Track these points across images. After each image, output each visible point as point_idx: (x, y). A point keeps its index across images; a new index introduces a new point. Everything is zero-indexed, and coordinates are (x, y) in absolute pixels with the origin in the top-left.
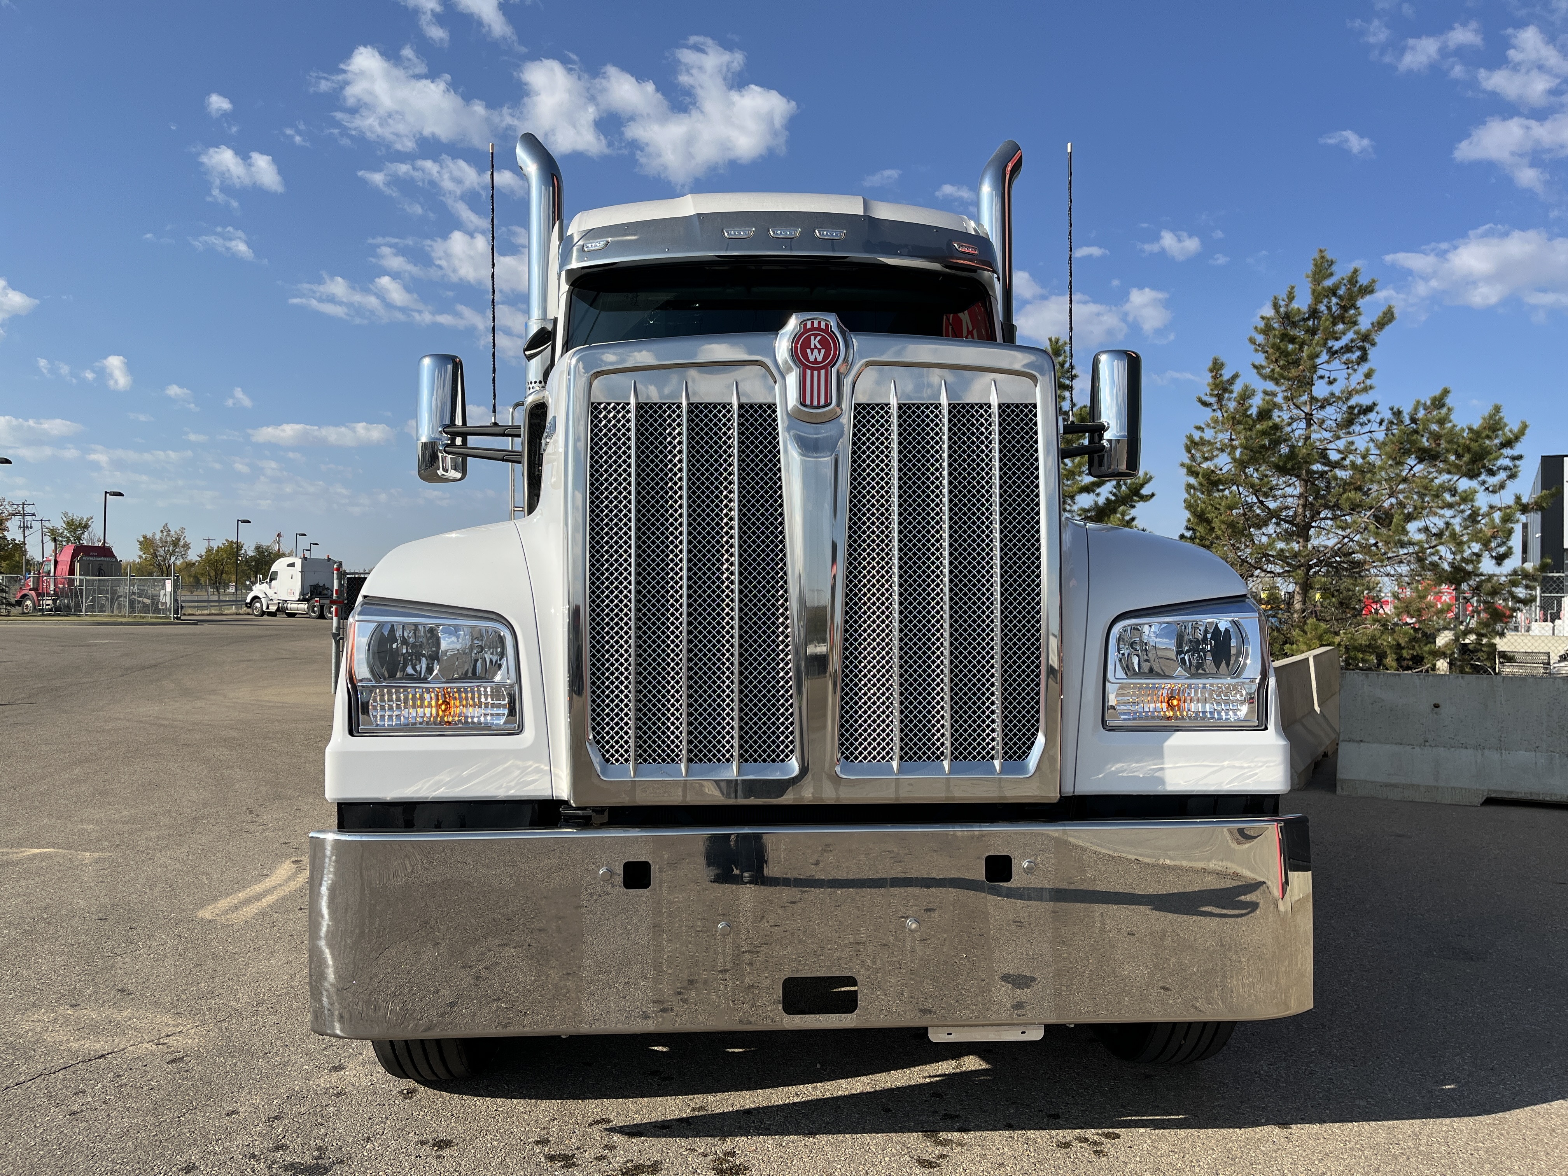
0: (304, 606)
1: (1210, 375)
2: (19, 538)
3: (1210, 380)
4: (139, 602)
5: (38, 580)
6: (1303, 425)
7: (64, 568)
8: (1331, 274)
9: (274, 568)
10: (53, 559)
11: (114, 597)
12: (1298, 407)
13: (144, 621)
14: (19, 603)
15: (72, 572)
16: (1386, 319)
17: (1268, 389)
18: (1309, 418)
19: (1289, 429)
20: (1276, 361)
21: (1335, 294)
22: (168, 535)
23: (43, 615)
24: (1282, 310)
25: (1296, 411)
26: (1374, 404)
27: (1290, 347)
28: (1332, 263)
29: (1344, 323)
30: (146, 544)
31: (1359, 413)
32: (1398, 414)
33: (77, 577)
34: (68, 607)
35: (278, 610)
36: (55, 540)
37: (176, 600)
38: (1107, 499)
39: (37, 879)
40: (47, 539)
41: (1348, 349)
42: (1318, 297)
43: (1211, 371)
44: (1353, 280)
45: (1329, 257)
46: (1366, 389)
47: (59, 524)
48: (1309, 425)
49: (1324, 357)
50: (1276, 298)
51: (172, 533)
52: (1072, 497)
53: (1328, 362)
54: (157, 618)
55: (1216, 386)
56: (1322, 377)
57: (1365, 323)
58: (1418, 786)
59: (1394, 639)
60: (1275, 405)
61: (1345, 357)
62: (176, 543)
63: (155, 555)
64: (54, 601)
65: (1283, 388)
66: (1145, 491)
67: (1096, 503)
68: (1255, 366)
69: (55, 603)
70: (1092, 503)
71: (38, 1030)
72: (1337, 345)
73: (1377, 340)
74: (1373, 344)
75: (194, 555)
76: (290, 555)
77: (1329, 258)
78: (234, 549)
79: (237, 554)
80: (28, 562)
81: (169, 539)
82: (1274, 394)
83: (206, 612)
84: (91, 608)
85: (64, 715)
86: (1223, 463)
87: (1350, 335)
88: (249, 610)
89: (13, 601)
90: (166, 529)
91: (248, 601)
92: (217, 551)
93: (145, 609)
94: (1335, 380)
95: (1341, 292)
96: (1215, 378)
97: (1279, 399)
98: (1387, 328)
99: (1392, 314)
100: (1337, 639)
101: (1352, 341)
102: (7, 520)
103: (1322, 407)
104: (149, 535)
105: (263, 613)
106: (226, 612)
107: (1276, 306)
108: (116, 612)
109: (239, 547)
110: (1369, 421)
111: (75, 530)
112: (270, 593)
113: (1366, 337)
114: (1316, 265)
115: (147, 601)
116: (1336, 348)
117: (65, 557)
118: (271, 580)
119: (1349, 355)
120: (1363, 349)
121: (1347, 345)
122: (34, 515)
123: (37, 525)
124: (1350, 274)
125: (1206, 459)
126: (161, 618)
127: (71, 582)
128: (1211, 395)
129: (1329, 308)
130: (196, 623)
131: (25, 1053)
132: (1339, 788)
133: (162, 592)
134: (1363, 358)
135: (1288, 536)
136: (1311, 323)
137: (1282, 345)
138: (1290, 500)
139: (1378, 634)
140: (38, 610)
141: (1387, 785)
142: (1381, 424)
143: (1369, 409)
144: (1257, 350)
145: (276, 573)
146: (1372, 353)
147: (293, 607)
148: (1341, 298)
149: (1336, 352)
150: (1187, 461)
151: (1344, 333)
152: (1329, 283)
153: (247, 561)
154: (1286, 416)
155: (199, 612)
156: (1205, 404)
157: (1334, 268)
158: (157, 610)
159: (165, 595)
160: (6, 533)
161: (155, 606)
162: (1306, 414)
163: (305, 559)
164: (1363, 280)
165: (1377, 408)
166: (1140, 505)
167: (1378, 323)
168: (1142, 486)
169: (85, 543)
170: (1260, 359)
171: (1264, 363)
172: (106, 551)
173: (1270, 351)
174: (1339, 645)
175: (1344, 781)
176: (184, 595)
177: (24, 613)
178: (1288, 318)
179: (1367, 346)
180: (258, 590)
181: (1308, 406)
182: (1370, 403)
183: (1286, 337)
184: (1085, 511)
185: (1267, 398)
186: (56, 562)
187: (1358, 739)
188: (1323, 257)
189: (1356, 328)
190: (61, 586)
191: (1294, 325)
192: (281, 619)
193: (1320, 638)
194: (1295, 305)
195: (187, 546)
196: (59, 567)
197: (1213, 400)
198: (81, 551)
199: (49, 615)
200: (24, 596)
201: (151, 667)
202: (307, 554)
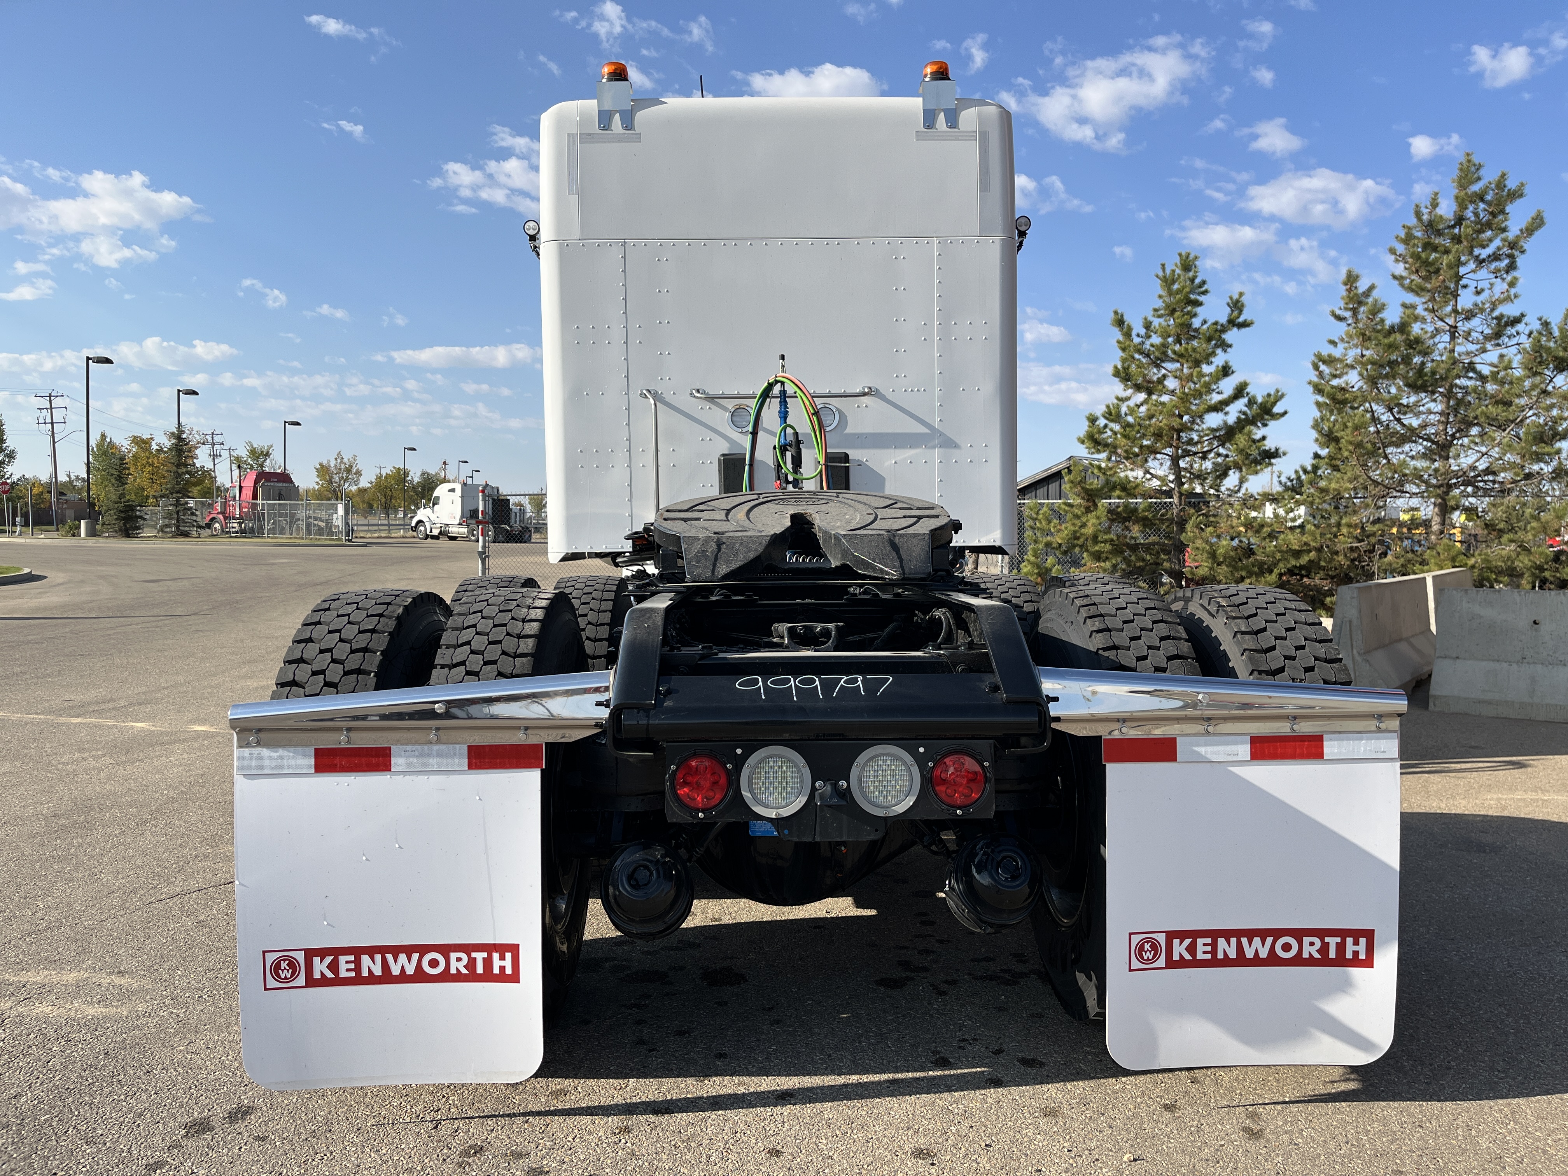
0: (464, 530)
1: (1344, 288)
2: (209, 465)
3: (1344, 293)
4: (315, 525)
5: (225, 505)
6: (1446, 338)
7: (248, 493)
8: (1479, 179)
9: (436, 494)
10: (237, 484)
11: (293, 520)
12: (1442, 320)
13: (319, 543)
14: (208, 526)
15: (255, 497)
16: (1536, 224)
17: (1408, 302)
18: (1453, 331)
19: (1431, 342)
20: (1417, 271)
21: (1482, 200)
22: (342, 462)
23: (231, 537)
24: (1425, 217)
25: (1440, 324)
26: (1523, 315)
27: (1433, 256)
28: (1479, 167)
29: (1492, 230)
30: (323, 471)
31: (1507, 324)
32: (1546, 324)
33: (260, 501)
34: (252, 531)
35: (440, 533)
36: (239, 467)
37: (347, 523)
38: (1239, 418)
39: (198, 754)
40: (234, 467)
41: (1496, 257)
42: (1462, 203)
43: (1345, 284)
44: (1500, 184)
45: (1476, 159)
46: (1508, 299)
47: (243, 453)
48: (1453, 337)
49: (1472, 265)
50: (1417, 206)
51: (345, 460)
52: (1201, 417)
53: (1473, 271)
54: (331, 540)
55: (1350, 299)
56: (1465, 287)
57: (1513, 231)
58: (1513, 702)
59: (1530, 560)
60: (1416, 318)
61: (1494, 265)
62: (349, 470)
63: (331, 482)
64: (240, 524)
65: (1424, 300)
66: (1277, 409)
67: (1225, 423)
68: (1395, 277)
69: (241, 526)
70: (1221, 423)
71: (181, 863)
72: (1484, 253)
73: (1526, 247)
74: (1523, 252)
75: (364, 482)
76: (454, 481)
77: (1477, 163)
78: (401, 476)
79: (404, 481)
80: (218, 488)
81: (343, 466)
82: (1414, 307)
83: (376, 535)
84: (272, 531)
85: (241, 624)
86: (1353, 379)
87: (1497, 242)
88: (415, 534)
89: (202, 524)
90: (339, 457)
91: (413, 524)
92: (386, 477)
93: (320, 531)
94: (1483, 290)
95: (1489, 198)
96: (1349, 291)
97: (1420, 311)
98: (1537, 234)
99: (1542, 219)
100: (1472, 561)
101: (1499, 249)
102: (196, 448)
103: (1468, 319)
104: (325, 463)
105: (427, 537)
106: (393, 535)
107: (1418, 214)
108: (294, 535)
109: (406, 474)
110: (1518, 333)
111: (258, 458)
112: (433, 517)
113: (1513, 245)
114: (1461, 170)
115: (323, 524)
116: (1483, 256)
117: (249, 483)
118: (434, 505)
119: (1497, 263)
120: (1511, 256)
121: (1494, 253)
122: (222, 444)
123: (225, 454)
124: (1497, 179)
125: (1335, 376)
126: (333, 540)
127: (254, 506)
128: (1346, 309)
129: (1476, 214)
130: (365, 545)
131: (168, 879)
132: (1431, 704)
133: (335, 516)
134: (1511, 267)
135: (1427, 455)
136: (1456, 231)
137: (1423, 255)
138: (1432, 417)
139: (1514, 555)
140: (225, 532)
141: (1480, 702)
142: (1529, 336)
143: (1516, 321)
144: (1397, 261)
145: (438, 498)
146: (1520, 260)
147: (454, 531)
148: (1489, 204)
149: (1484, 261)
150: (1315, 379)
151: (1490, 240)
152: (1476, 188)
153: (414, 488)
154: (1430, 328)
155: (369, 535)
156: (1340, 318)
157: (1482, 172)
158: (331, 533)
159: (337, 518)
160: (195, 461)
161: (329, 529)
162: (1451, 326)
163: (465, 484)
164: (1512, 184)
165: (1525, 320)
166: (1272, 424)
167: (1527, 229)
168: (1274, 404)
169: (267, 470)
170: (1400, 269)
171: (1405, 274)
172: (285, 477)
173: (1410, 260)
174: (1473, 567)
175: (1436, 697)
176: (356, 519)
177: (213, 535)
178: (1432, 227)
179: (1516, 253)
180: (422, 514)
181: (1453, 319)
182: (1517, 314)
183: (1429, 246)
184: (1213, 430)
185: (1408, 312)
186: (241, 488)
187: (1454, 655)
188: (1469, 161)
189: (1503, 235)
190: (245, 510)
191: (1439, 233)
192: (444, 542)
193: (1453, 559)
194: (1439, 211)
195: (359, 473)
196: (244, 492)
197: (1348, 314)
198: (263, 476)
199: (236, 537)
200: (213, 519)
201: (321, 584)
202: (469, 481)
